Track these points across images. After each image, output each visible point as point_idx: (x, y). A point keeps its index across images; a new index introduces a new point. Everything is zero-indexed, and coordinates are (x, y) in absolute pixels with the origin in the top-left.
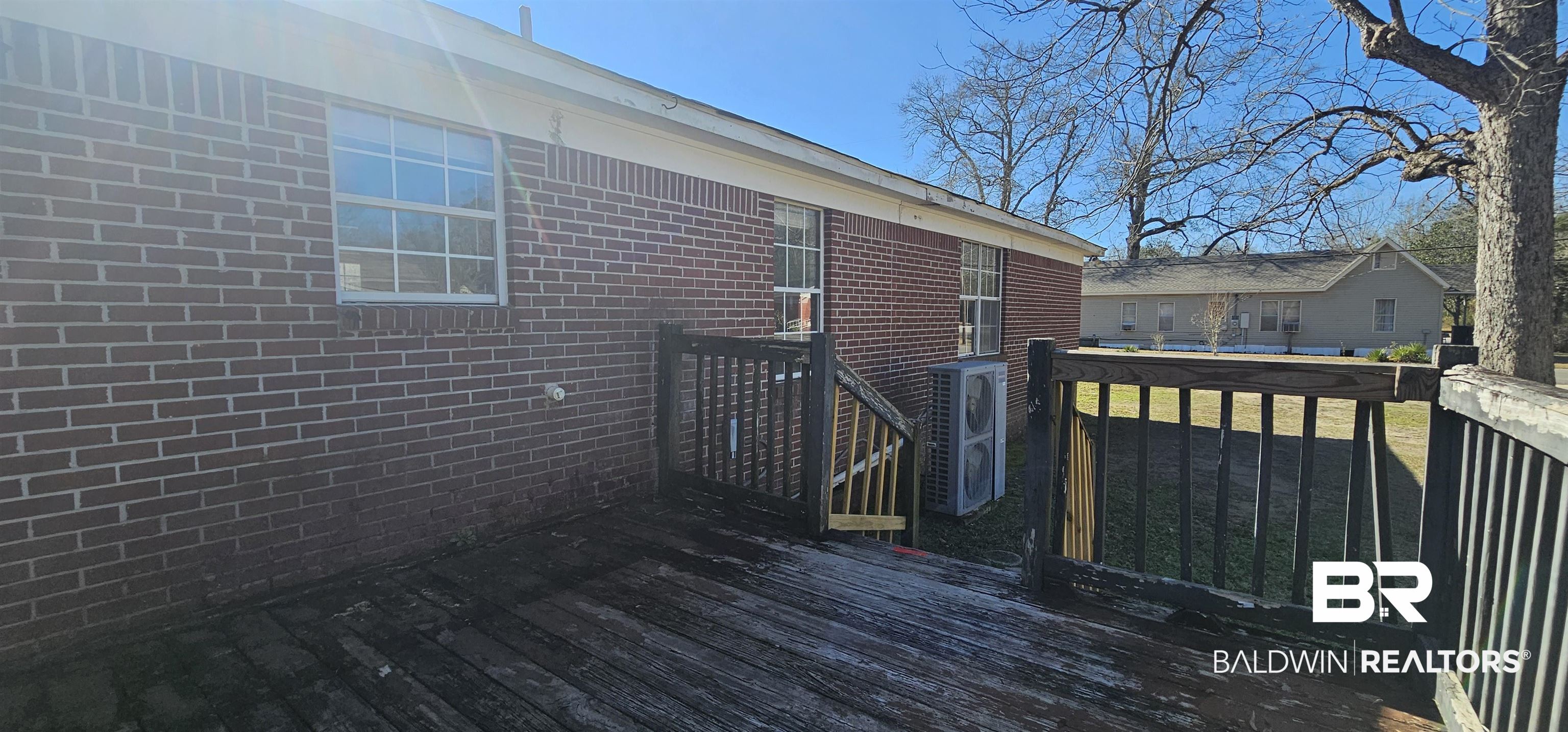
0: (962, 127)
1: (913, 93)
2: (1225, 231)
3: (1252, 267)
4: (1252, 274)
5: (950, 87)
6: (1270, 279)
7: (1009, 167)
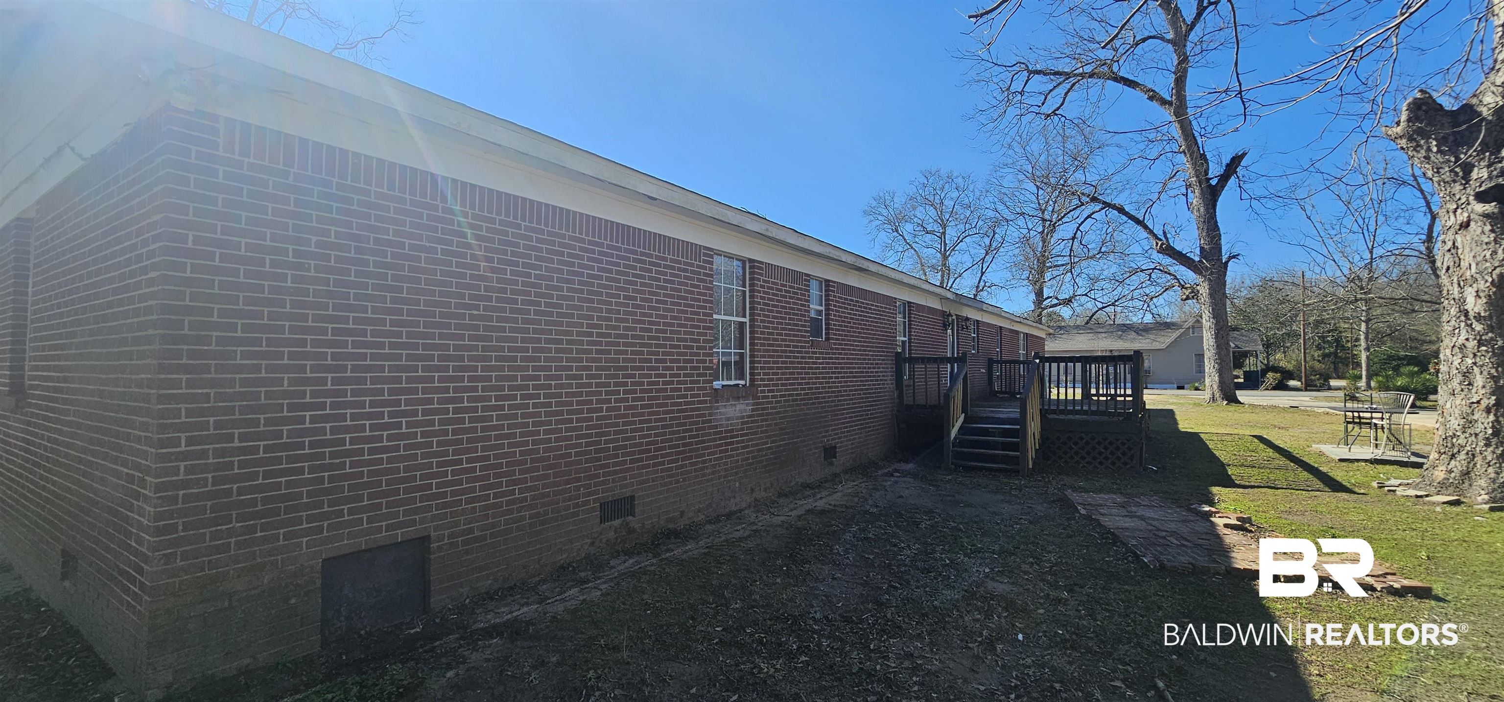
0: (909, 227)
1: (874, 204)
2: (1100, 305)
3: (1120, 333)
4: (1120, 337)
5: (899, 200)
6: (1132, 340)
7: (945, 257)
